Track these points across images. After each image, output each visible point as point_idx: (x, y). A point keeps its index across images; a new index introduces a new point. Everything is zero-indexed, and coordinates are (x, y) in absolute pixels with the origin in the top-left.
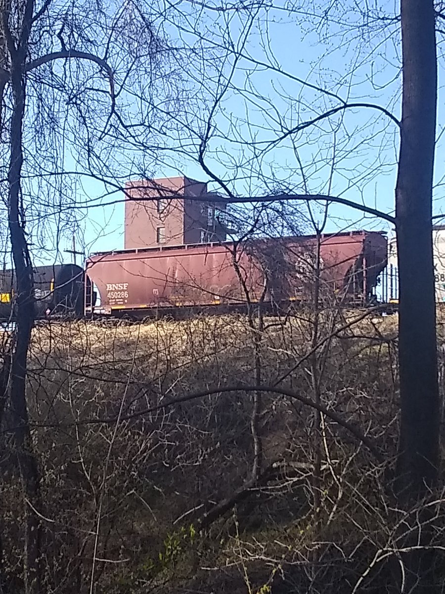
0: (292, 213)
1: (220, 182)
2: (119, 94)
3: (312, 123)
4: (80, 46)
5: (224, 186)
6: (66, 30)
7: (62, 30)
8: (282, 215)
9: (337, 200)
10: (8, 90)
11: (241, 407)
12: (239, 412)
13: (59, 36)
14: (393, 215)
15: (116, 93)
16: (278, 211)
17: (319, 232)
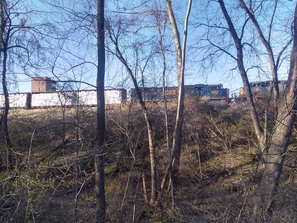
0: (72, 86)
1: (57, 77)
2: (30, 56)
3: (78, 65)
4: (21, 45)
5: (58, 78)
6: (17, 41)
7: (16, 41)
8: (69, 86)
9: (83, 82)
10: (2, 54)
11: (60, 127)
12: (60, 129)
13: (15, 42)
14: (96, 86)
15: (29, 56)
16: (68, 85)
17: (78, 89)
